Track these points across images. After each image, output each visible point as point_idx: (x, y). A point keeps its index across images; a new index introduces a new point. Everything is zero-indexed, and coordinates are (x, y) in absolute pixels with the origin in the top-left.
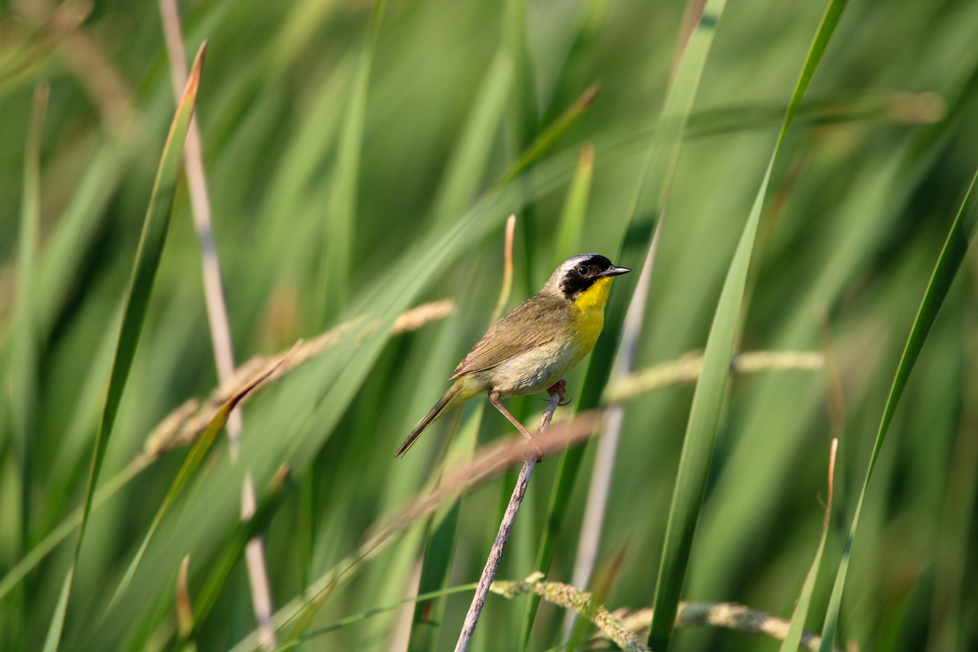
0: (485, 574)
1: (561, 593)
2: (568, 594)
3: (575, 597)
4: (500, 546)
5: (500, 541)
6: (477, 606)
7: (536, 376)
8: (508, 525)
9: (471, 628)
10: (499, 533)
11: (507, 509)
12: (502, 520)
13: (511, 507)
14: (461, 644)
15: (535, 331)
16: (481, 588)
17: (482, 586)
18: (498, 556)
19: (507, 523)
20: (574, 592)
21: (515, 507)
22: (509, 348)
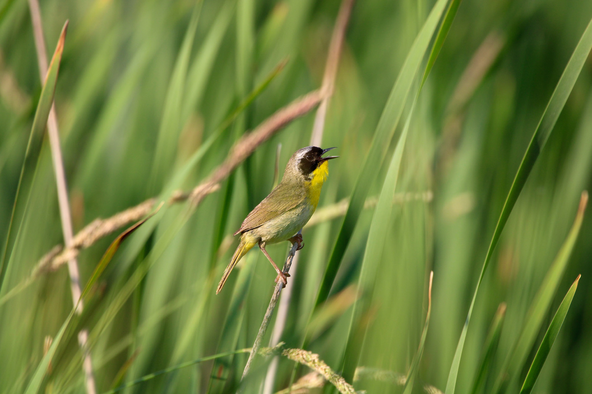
1: (298, 354)
2: (302, 355)
3: (307, 357)
4: (264, 329)
5: (264, 325)
8: (269, 316)
10: (264, 321)
11: (268, 307)
12: (265, 313)
13: (271, 306)
15: (286, 202)
16: (253, 353)
20: (306, 353)
21: (273, 306)
22: (270, 213)
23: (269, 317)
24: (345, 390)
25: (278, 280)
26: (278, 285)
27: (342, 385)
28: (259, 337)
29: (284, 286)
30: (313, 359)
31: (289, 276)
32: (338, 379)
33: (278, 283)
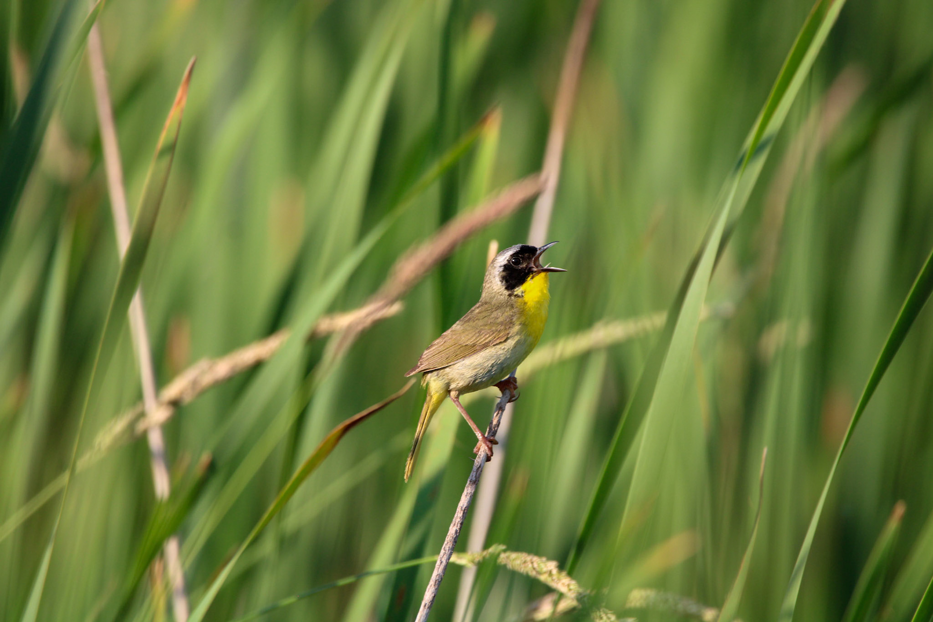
0: (444, 552)
1: (525, 562)
2: (532, 563)
3: (539, 566)
4: (457, 526)
5: (457, 521)
6: (436, 581)
7: (489, 371)
8: (465, 506)
9: (431, 601)
10: (456, 513)
11: (463, 492)
13: (468, 490)
14: (421, 616)
15: (489, 331)
16: (439, 564)
17: (441, 563)
18: (455, 536)
19: (463, 505)
20: (538, 560)
21: (472, 490)
22: (464, 348)
23: (465, 508)
25: (479, 449)
26: (479, 457)
29: (488, 459)
30: (549, 568)
31: (496, 443)
33: (479, 453)
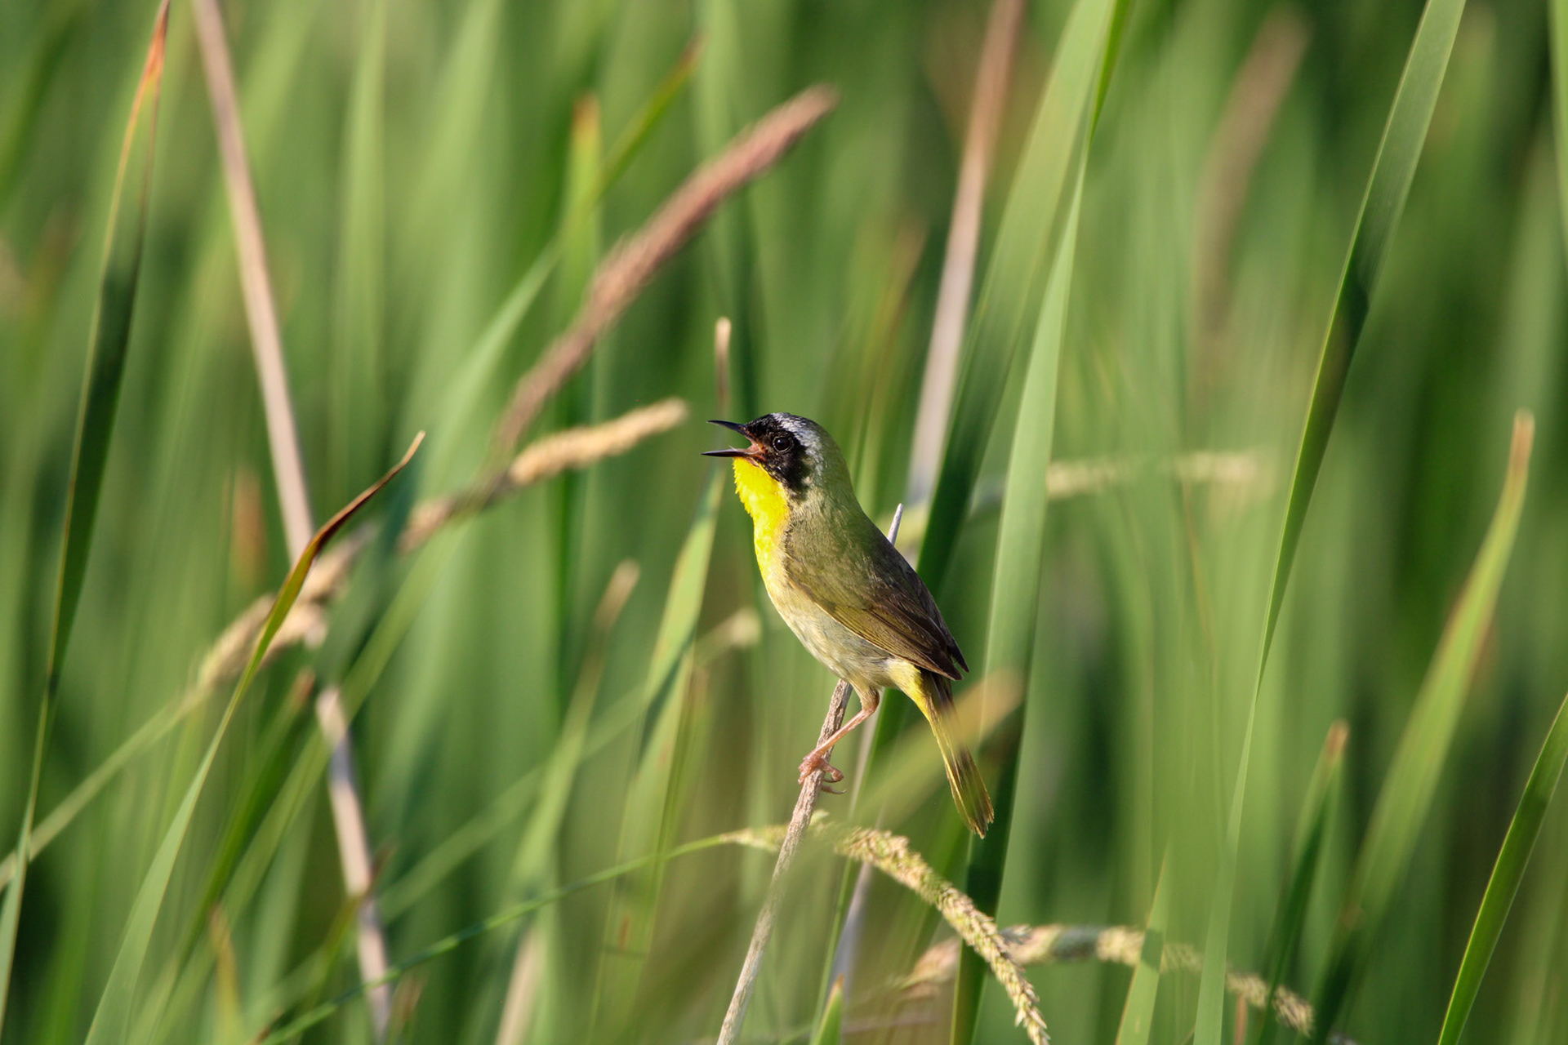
1: (857, 840)
2: (868, 841)
3: (878, 845)
4: (806, 809)
5: (805, 801)
20: (877, 837)
24: (971, 929)
27: (965, 915)
28: (793, 831)
30: (894, 849)
32: (955, 901)
